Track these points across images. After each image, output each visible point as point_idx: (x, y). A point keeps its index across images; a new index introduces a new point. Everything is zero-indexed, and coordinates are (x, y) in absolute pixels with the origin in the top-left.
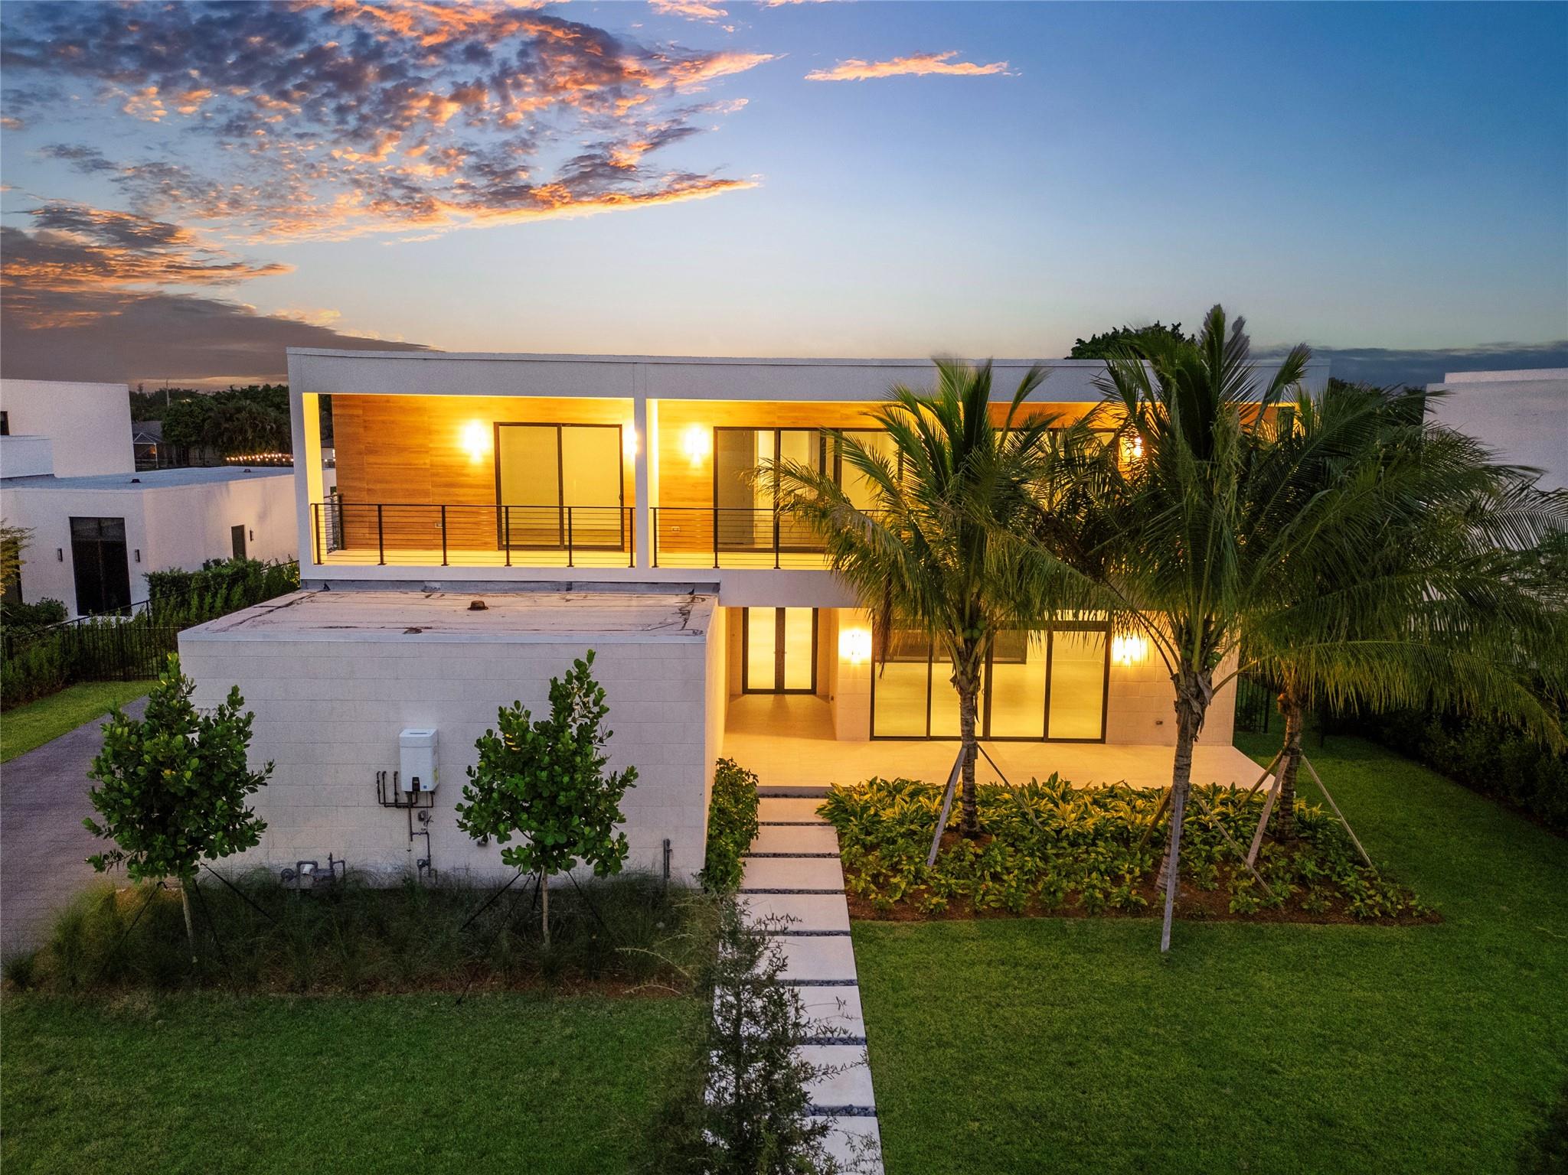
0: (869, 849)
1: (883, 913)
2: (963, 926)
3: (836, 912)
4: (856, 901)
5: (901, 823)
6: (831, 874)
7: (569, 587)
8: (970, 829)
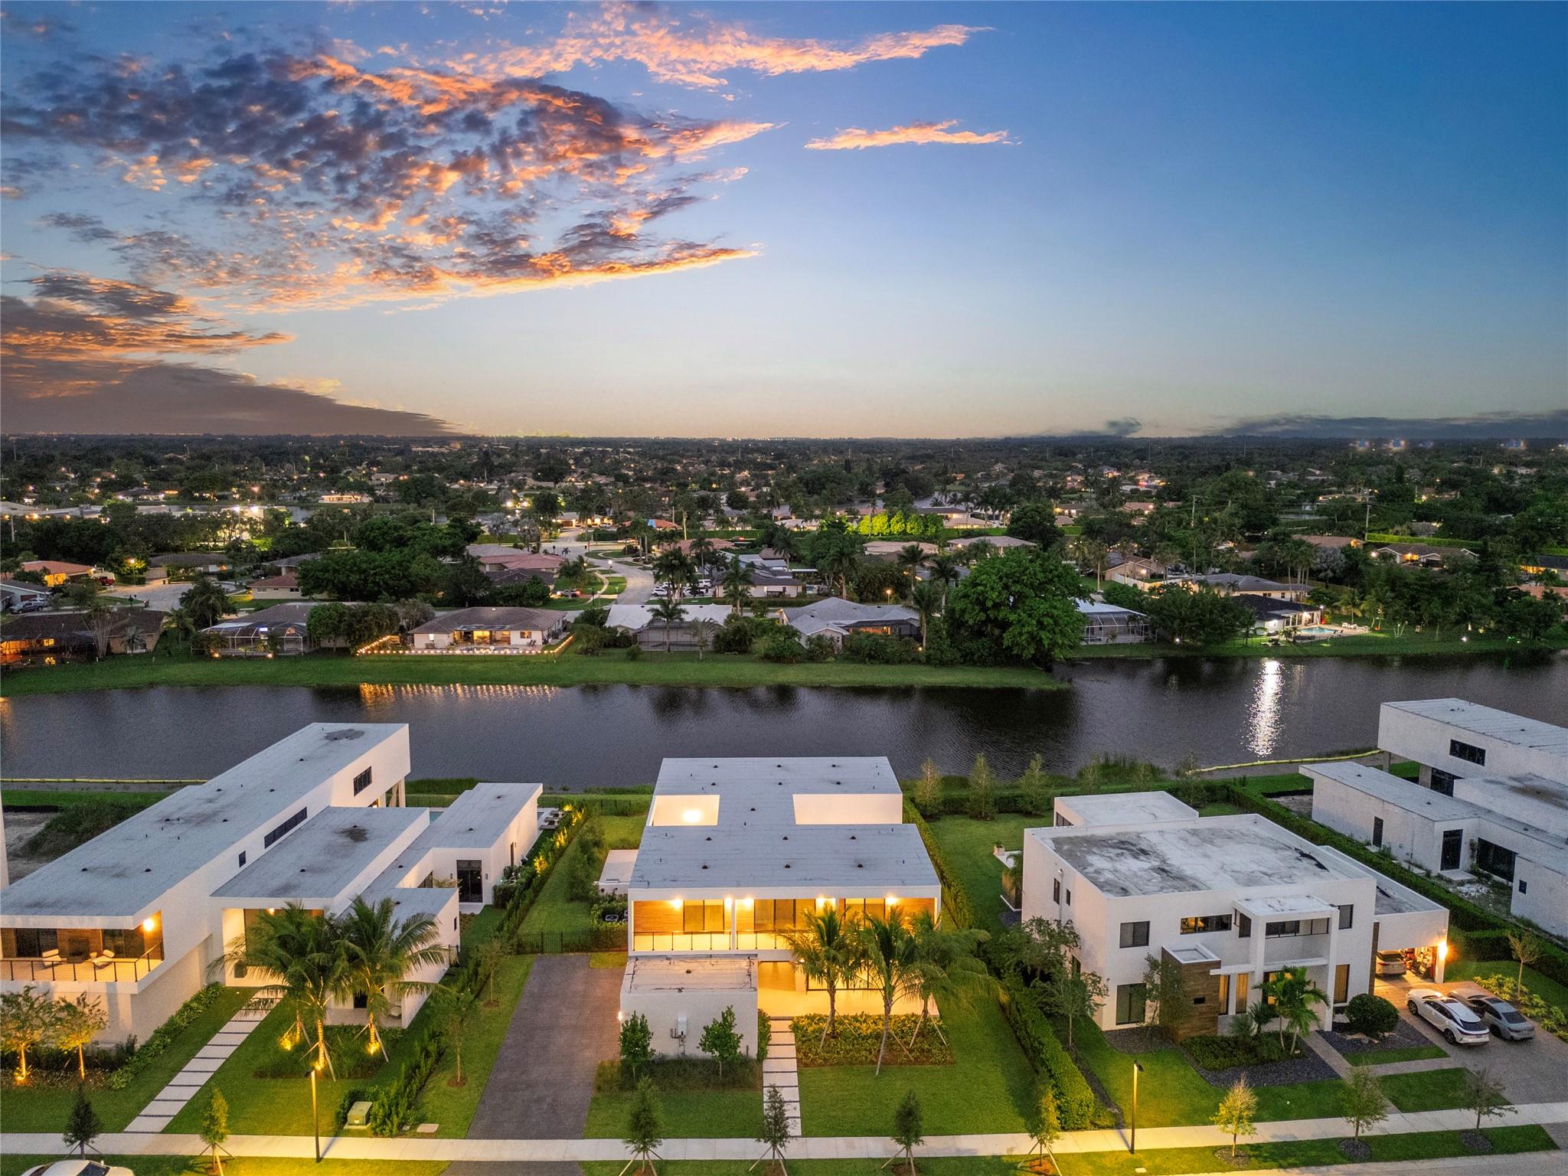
0: (804, 1042)
1: (806, 1065)
2: (826, 1069)
3: (793, 1065)
4: (799, 1061)
5: (813, 1032)
6: (792, 1052)
7: (711, 956)
8: (834, 1035)
